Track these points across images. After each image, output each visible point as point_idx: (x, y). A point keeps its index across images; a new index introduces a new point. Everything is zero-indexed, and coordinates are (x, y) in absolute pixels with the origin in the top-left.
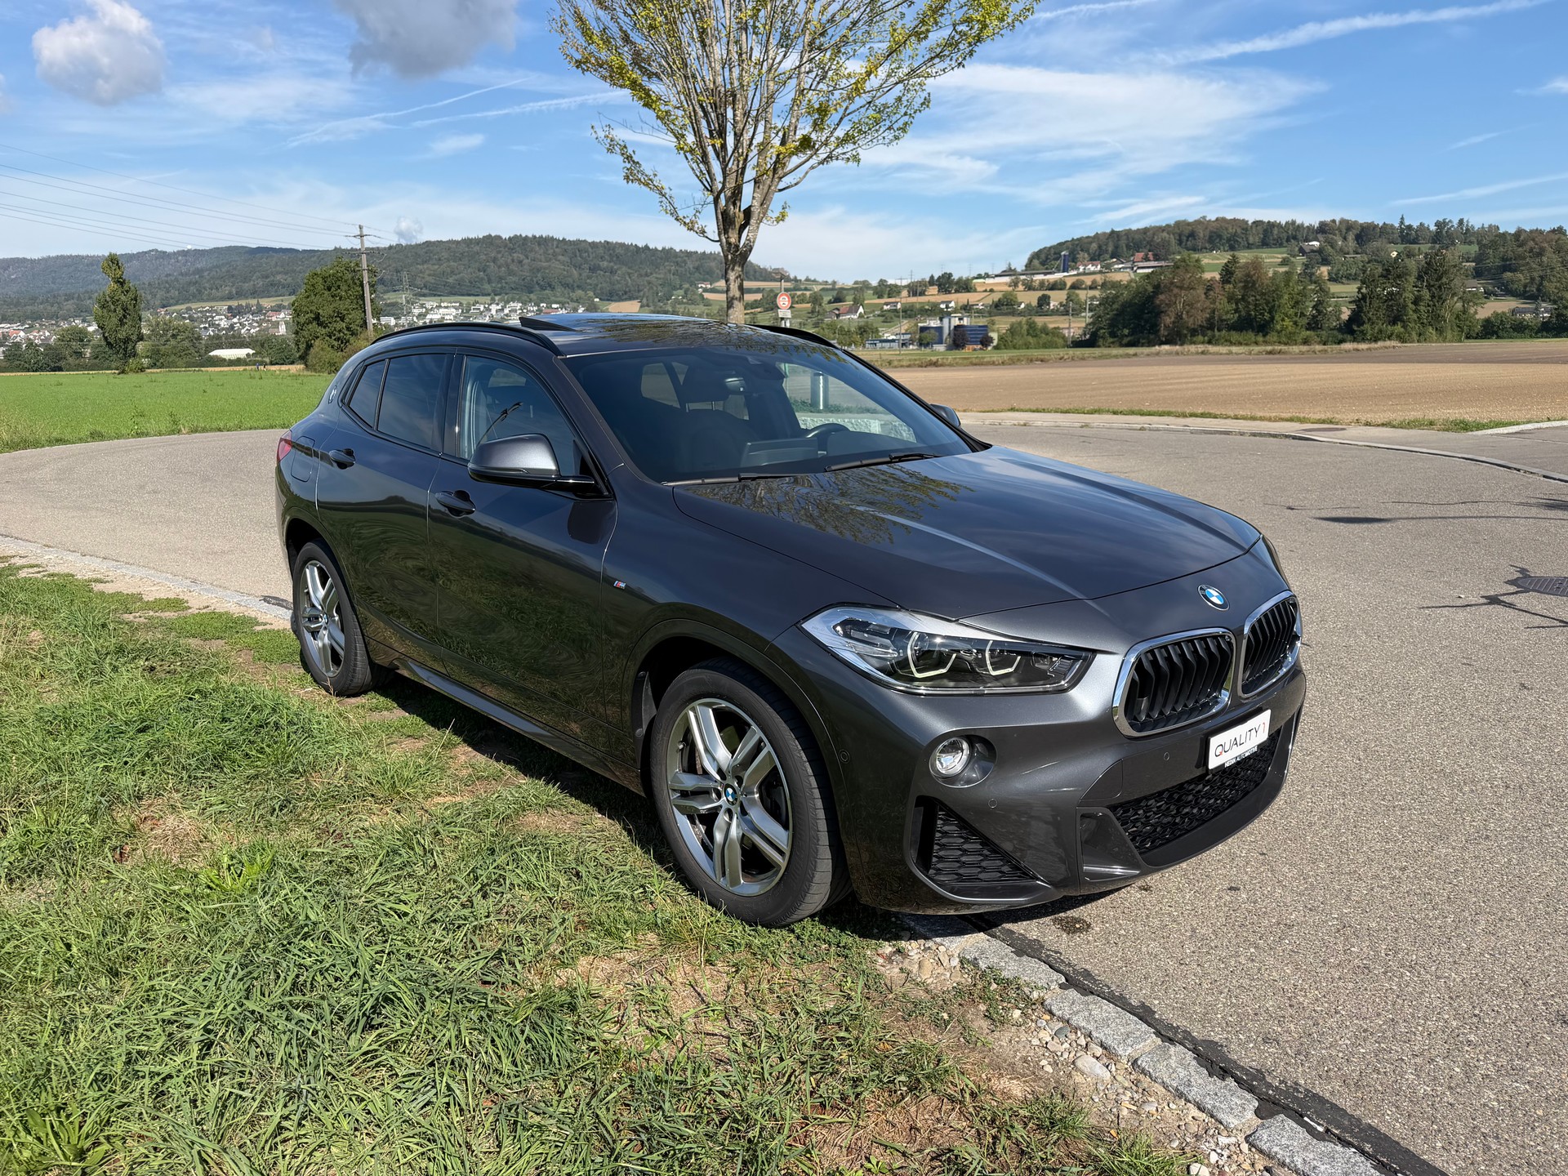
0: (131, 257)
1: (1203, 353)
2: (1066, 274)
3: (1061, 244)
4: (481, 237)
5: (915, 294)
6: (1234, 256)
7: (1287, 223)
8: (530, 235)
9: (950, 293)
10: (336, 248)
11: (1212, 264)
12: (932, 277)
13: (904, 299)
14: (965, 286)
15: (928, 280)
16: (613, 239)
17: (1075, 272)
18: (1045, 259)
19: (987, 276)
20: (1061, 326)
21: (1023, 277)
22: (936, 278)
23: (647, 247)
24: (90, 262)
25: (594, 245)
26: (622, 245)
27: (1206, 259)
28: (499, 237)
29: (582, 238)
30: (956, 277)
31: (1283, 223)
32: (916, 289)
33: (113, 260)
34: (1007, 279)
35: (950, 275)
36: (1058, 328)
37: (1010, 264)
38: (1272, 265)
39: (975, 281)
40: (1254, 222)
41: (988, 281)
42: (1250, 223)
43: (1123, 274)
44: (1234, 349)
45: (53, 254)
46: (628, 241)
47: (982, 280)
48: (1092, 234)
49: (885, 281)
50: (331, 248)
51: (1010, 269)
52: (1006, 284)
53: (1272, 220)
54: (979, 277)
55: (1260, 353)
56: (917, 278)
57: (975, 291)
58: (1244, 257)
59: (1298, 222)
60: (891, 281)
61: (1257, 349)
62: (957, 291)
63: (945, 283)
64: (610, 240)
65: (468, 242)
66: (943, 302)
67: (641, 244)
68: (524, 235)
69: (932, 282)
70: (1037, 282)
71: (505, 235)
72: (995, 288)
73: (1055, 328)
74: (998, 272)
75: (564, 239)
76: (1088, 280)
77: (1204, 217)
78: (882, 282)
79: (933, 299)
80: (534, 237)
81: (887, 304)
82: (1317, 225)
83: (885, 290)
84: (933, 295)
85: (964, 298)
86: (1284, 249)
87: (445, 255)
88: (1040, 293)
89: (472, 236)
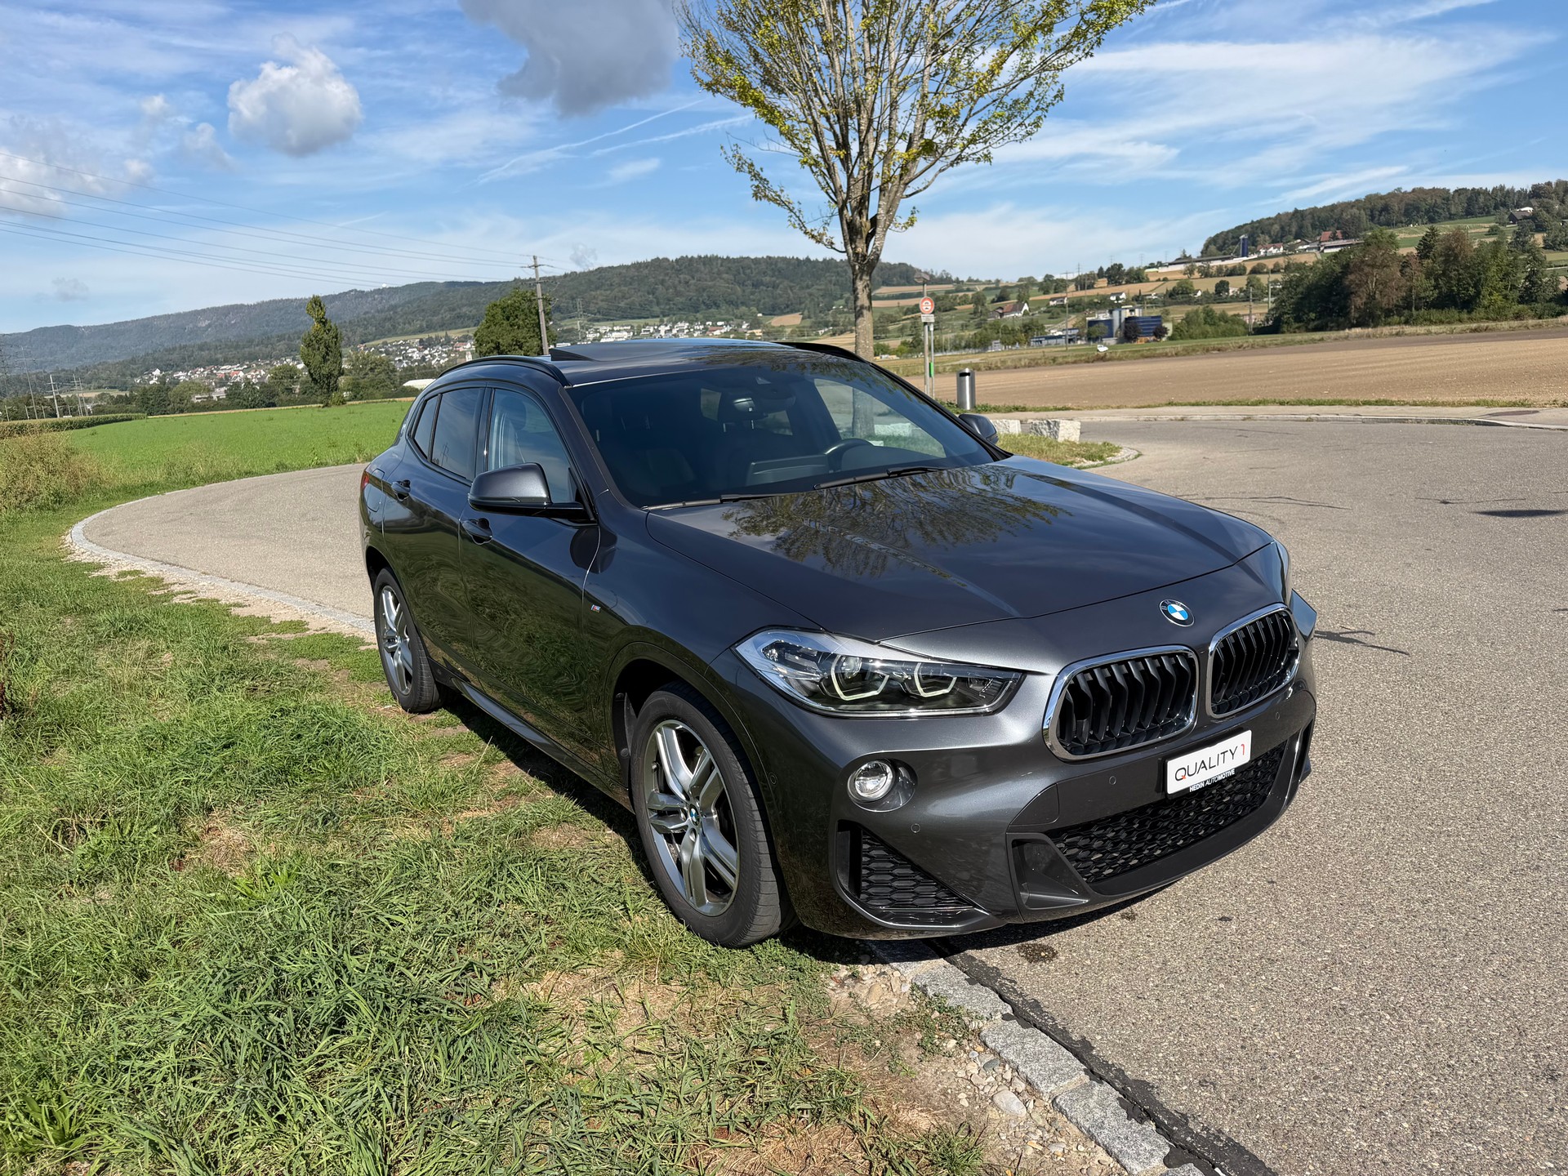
0: (333, 298)
1: (1397, 334)
2: (1245, 258)
3: (1239, 228)
4: (649, 260)
5: (1083, 288)
6: (1432, 229)
7: (1494, 189)
8: (696, 256)
9: (1120, 284)
10: (515, 279)
11: (1407, 239)
12: (1101, 269)
13: (1072, 293)
14: (1137, 276)
15: (1096, 272)
16: (775, 254)
17: (1256, 256)
18: (1221, 244)
19: (1160, 265)
20: (1241, 313)
21: (1198, 264)
22: (1105, 270)
23: (808, 259)
24: (299, 303)
25: (757, 261)
26: (784, 259)
27: (1401, 234)
28: (666, 260)
29: (745, 256)
30: (1126, 267)
31: (1490, 189)
32: (1084, 283)
33: (317, 302)
34: (1181, 267)
35: (1120, 266)
36: (1238, 315)
37: (1184, 252)
38: (1479, 235)
39: (1147, 270)
40: (1456, 191)
41: (1161, 270)
42: (1451, 191)
43: (1308, 255)
44: (1434, 328)
45: (267, 299)
46: (789, 255)
47: (1155, 270)
48: (1273, 215)
49: (1051, 276)
50: (512, 279)
51: (1185, 256)
52: (1180, 272)
53: (1477, 188)
54: (1152, 266)
55: (1463, 331)
56: (1085, 271)
57: (1148, 281)
58: (1445, 229)
59: (1508, 187)
60: (1057, 276)
61: (1460, 327)
62: (1128, 282)
63: (1115, 275)
64: (772, 255)
65: (638, 266)
66: (1113, 294)
67: (802, 257)
68: (689, 256)
69: (1101, 274)
70: (1215, 268)
71: (672, 257)
72: (1169, 277)
73: (1235, 315)
74: (1172, 260)
75: (728, 258)
76: (1270, 264)
77: (1399, 189)
78: (1048, 278)
79: (1102, 292)
80: (700, 257)
81: (1053, 300)
82: (1529, 189)
83: (1051, 285)
84: (1102, 288)
85: (1135, 289)
86: (1492, 218)
87: (616, 280)
88: (1218, 280)
89: (641, 259)
